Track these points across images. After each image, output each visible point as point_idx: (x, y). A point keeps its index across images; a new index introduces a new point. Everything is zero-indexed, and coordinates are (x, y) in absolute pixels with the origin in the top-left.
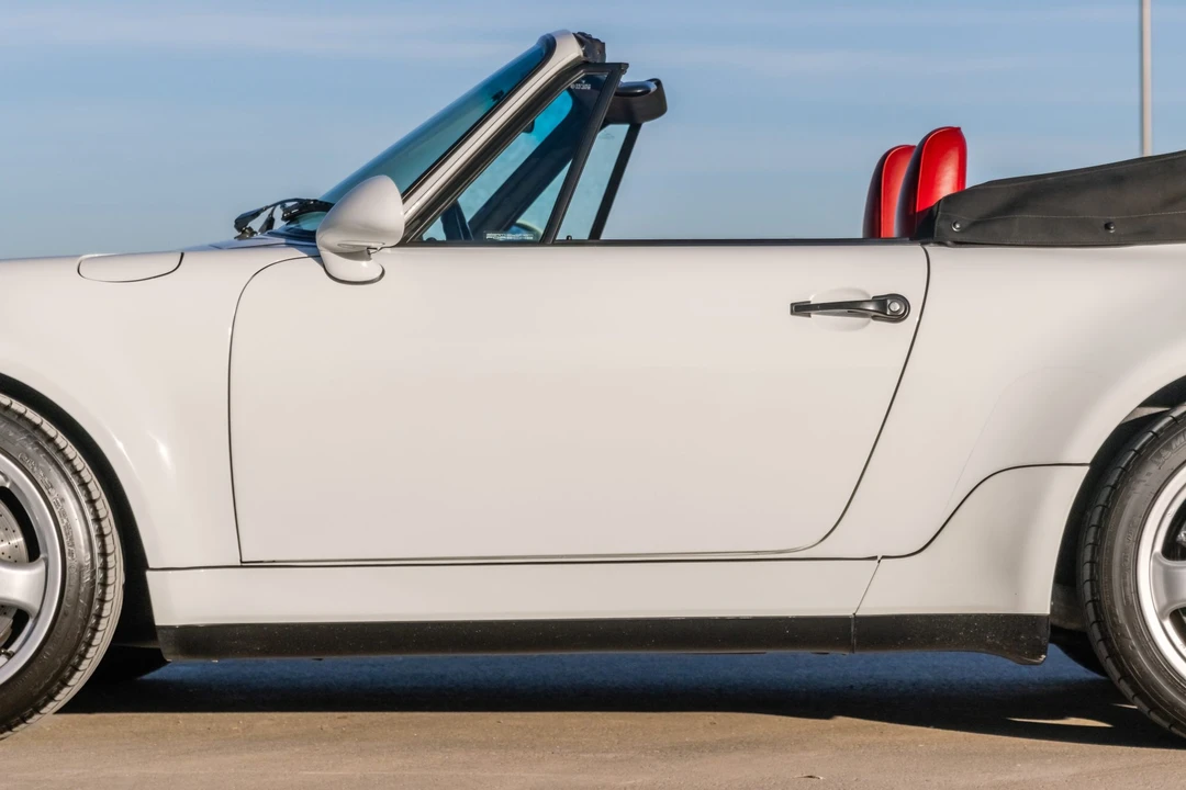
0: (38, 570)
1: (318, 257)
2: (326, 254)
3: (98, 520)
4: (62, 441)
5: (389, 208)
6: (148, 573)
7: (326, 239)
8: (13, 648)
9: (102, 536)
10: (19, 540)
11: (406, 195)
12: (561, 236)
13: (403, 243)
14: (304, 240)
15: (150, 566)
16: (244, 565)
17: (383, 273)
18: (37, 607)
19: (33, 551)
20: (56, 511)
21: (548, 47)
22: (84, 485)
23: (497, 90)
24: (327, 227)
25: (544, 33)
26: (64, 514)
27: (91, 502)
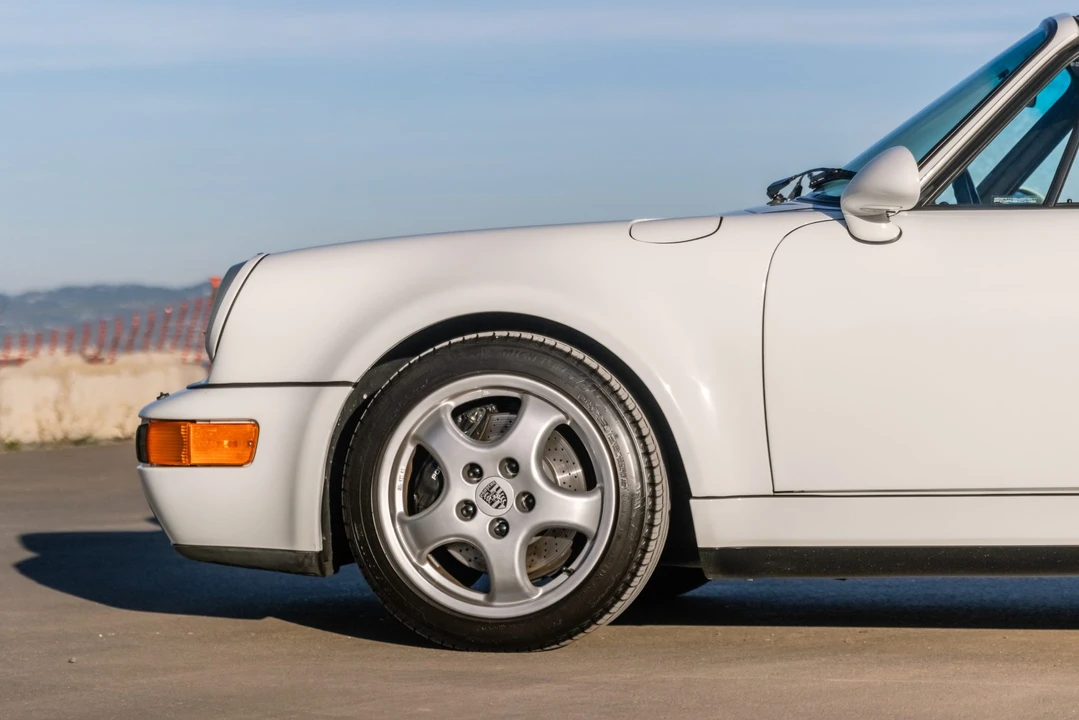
0: (595, 498)
1: (842, 220)
2: (849, 217)
3: (647, 454)
4: (616, 384)
5: (907, 175)
6: (692, 501)
7: (850, 204)
8: (573, 566)
9: (651, 468)
10: (578, 471)
11: (922, 163)
12: (1062, 199)
13: (918, 207)
14: (830, 205)
15: (694, 495)
16: (776, 494)
17: (901, 233)
18: (595, 531)
19: (591, 481)
20: (611, 446)
21: (1050, 29)
22: (635, 423)
23: (1003, 70)
24: (852, 192)
25: (1046, 17)
26: (617, 448)
27: (642, 438)
